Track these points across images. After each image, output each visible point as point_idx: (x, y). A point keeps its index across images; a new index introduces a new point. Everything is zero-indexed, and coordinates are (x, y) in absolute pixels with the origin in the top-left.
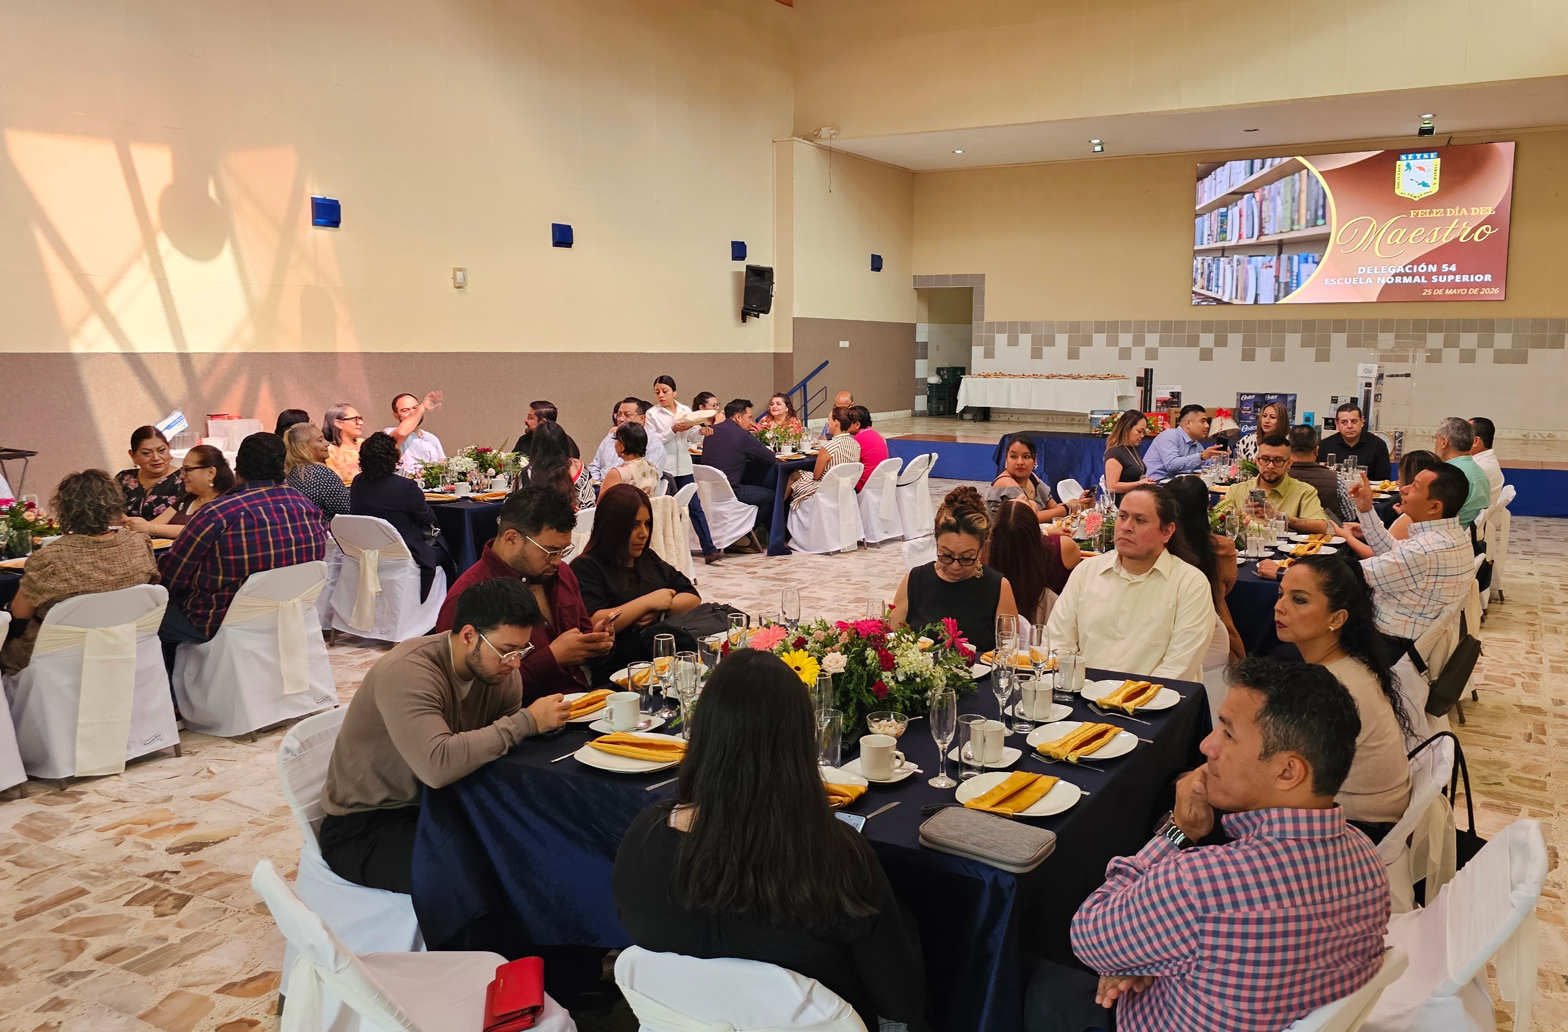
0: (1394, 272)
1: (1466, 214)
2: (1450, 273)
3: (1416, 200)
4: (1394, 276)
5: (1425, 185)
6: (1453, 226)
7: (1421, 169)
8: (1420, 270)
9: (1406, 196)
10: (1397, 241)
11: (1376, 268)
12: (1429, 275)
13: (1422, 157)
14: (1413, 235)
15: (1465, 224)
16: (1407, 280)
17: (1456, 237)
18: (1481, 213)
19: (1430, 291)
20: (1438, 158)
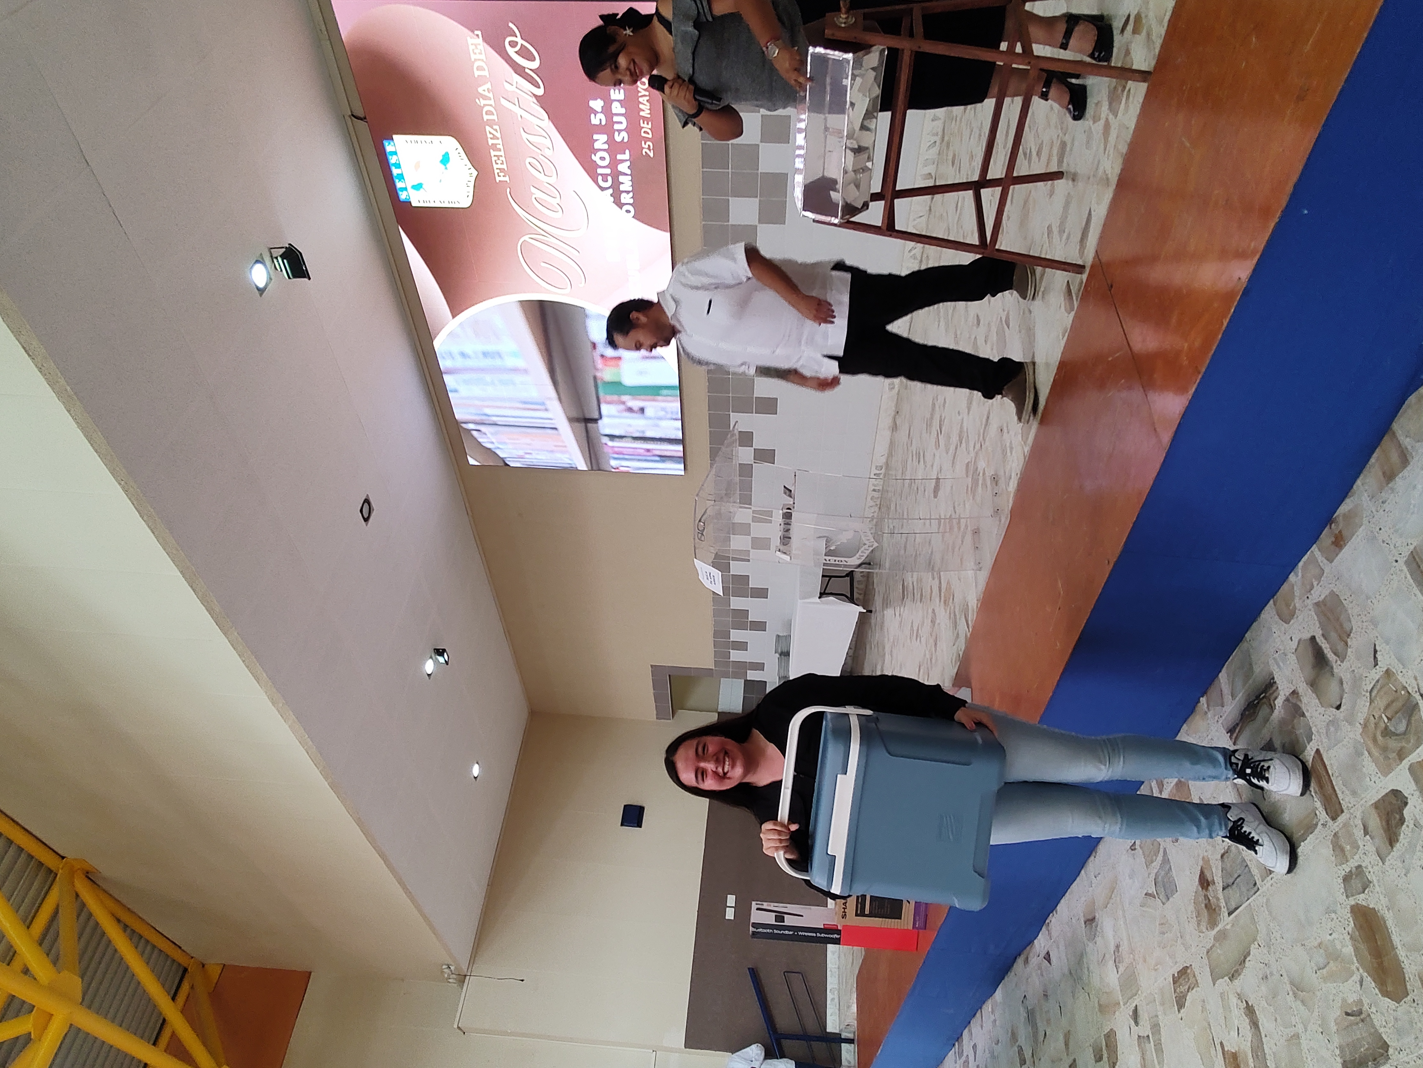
0: (614, 207)
1: (488, 86)
2: (607, 110)
3: (475, 173)
5: (445, 159)
6: (515, 109)
7: (417, 166)
8: (606, 162)
9: (471, 189)
12: (614, 148)
13: (398, 166)
14: (541, 177)
16: (626, 183)
17: (535, 101)
18: (483, 57)
19: (645, 144)
20: (392, 139)
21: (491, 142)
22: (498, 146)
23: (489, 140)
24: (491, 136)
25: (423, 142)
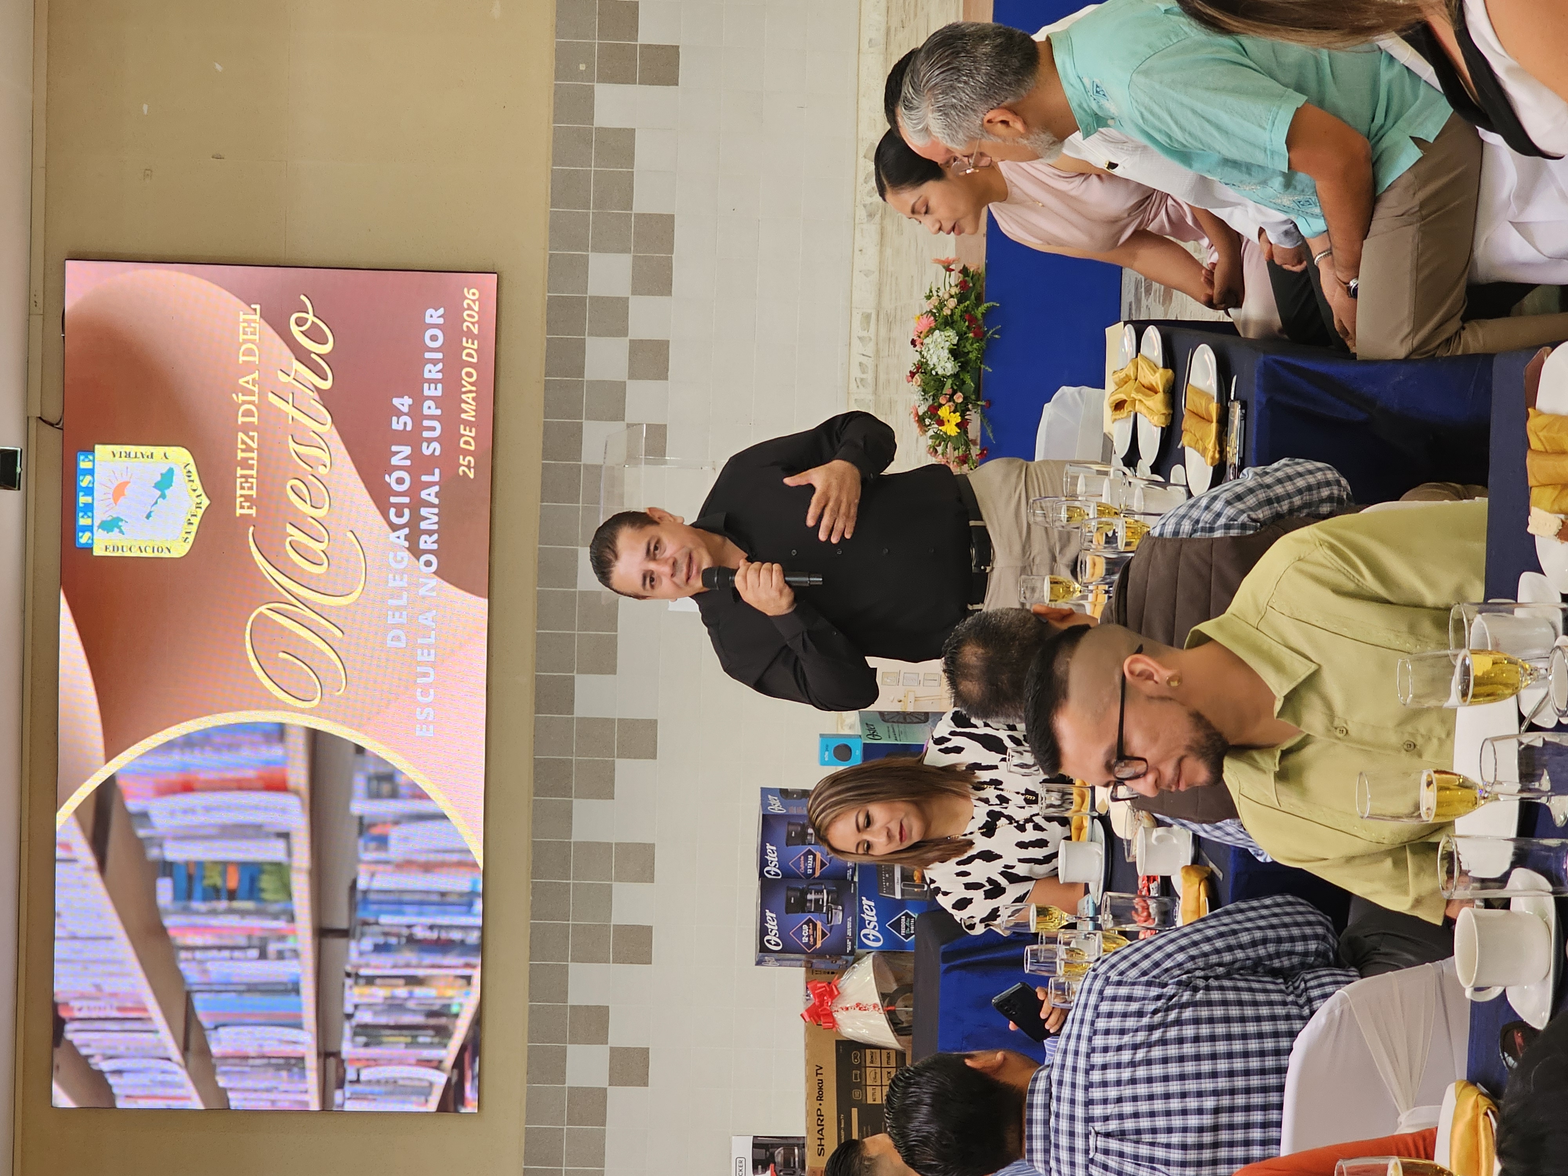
0: (407, 554)
1: (256, 375)
2: (415, 412)
3: (206, 502)
4: (415, 551)
5: (165, 482)
6: (288, 409)
7: (119, 492)
8: (405, 487)
9: (194, 529)
10: (317, 547)
11: (391, 603)
12: (419, 465)
13: (90, 491)
14: (306, 509)
15: (281, 375)
16: (430, 519)
17: (317, 398)
18: (256, 337)
19: (464, 460)
20: (92, 451)
21: (240, 455)
22: (250, 462)
23: (239, 451)
24: (244, 447)
25: (139, 455)
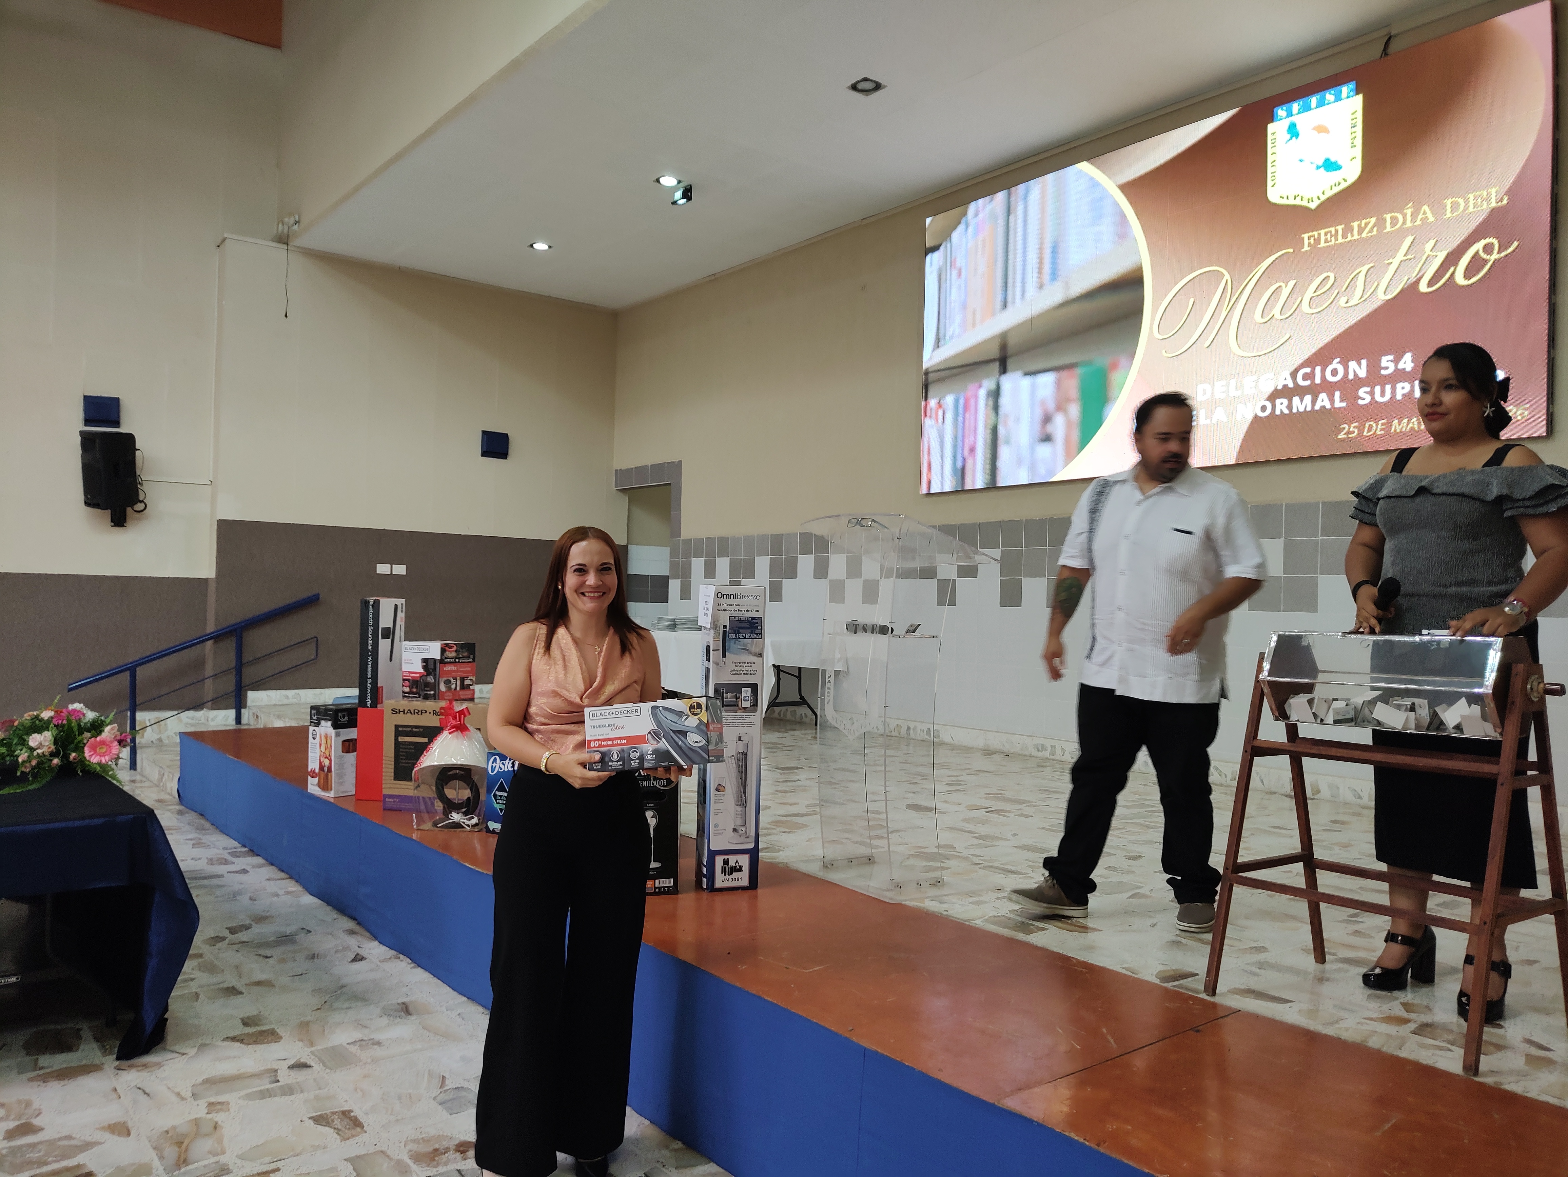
0: (1270, 389)
1: (1431, 219)
2: (1399, 376)
3: (1313, 206)
4: (1273, 397)
5: (1330, 166)
6: (1400, 256)
7: (1321, 129)
8: (1329, 377)
9: (1291, 202)
10: (1276, 311)
11: (1232, 383)
12: (1349, 387)
13: (1321, 103)
14: (1310, 293)
15: (1432, 243)
16: (1302, 405)
17: (1410, 281)
18: (1471, 209)
19: (1354, 427)
20: (1357, 93)
21: (1355, 225)
22: (1349, 235)
23: (1358, 222)
24: (1363, 225)
25: (1354, 135)
